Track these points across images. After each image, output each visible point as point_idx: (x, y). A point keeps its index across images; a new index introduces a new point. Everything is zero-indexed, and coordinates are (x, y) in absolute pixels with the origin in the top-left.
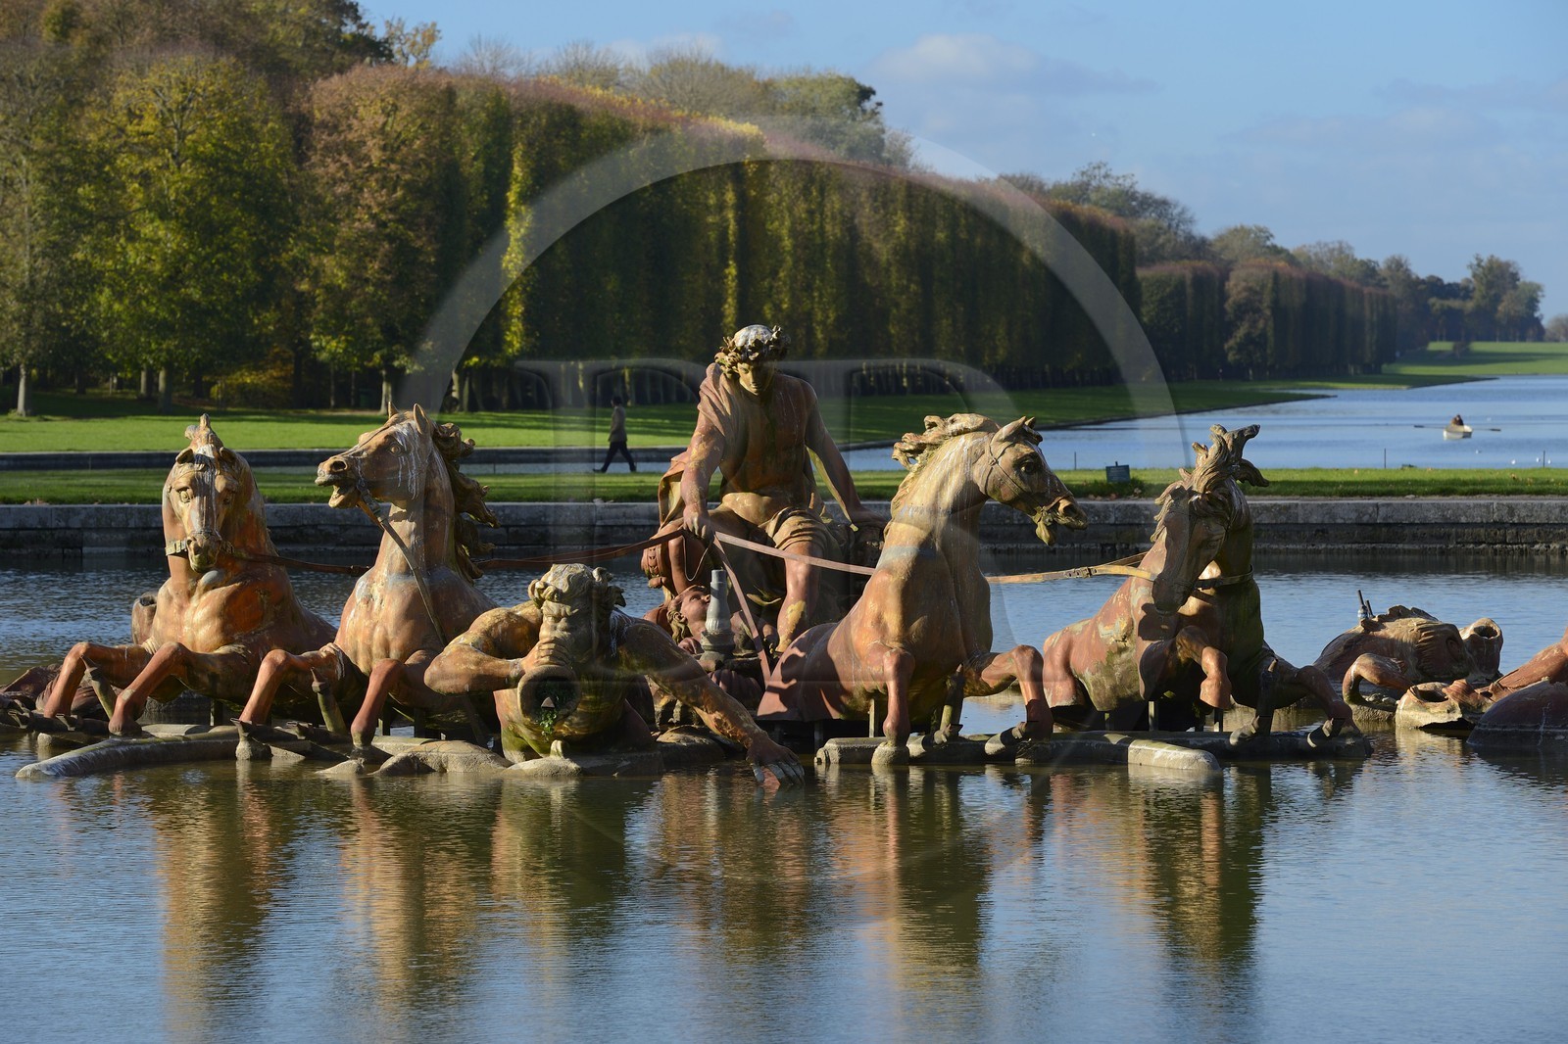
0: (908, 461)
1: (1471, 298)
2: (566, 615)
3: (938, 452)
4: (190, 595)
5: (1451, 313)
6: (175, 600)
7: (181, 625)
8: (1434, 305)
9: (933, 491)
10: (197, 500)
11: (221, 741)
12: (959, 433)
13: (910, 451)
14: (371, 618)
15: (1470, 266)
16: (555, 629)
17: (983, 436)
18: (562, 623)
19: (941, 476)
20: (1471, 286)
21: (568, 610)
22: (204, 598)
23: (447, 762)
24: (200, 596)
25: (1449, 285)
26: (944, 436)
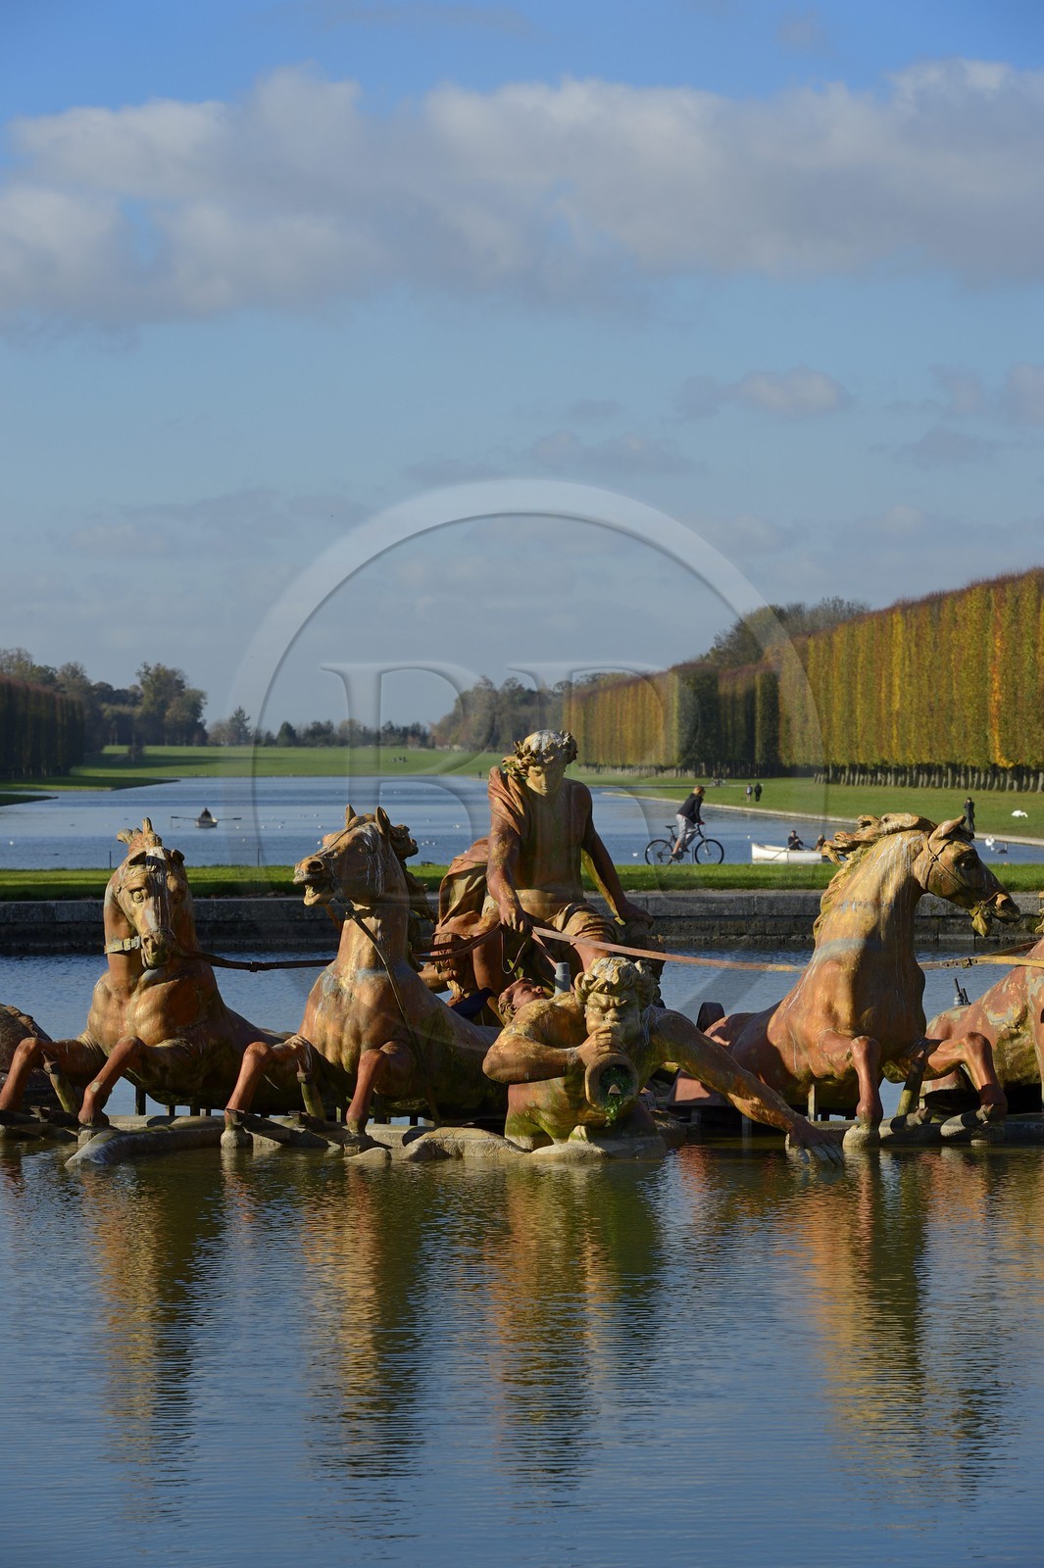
0: (838, 857)
1: (140, 704)
2: (614, 1006)
3: (873, 849)
4: (130, 991)
5: (121, 718)
6: (114, 996)
7: (120, 1020)
8: (105, 710)
9: (875, 887)
10: (151, 900)
11: (200, 1131)
12: (894, 831)
13: (842, 849)
14: (340, 1010)
15: (139, 674)
16: (604, 1018)
17: (921, 835)
18: (611, 1014)
19: (881, 872)
20: (139, 693)
21: (616, 1001)
22: (144, 994)
23: (463, 1147)
24: (141, 992)
25: (118, 691)
26: (879, 835)
